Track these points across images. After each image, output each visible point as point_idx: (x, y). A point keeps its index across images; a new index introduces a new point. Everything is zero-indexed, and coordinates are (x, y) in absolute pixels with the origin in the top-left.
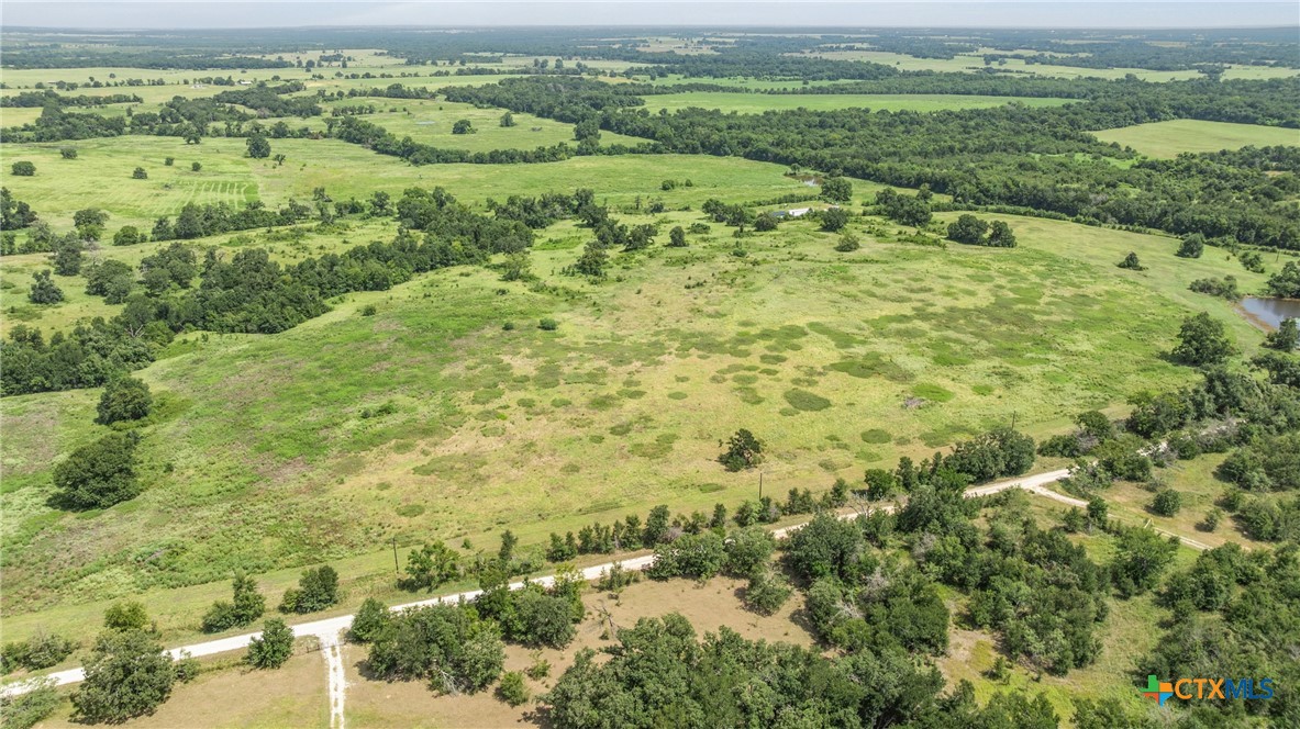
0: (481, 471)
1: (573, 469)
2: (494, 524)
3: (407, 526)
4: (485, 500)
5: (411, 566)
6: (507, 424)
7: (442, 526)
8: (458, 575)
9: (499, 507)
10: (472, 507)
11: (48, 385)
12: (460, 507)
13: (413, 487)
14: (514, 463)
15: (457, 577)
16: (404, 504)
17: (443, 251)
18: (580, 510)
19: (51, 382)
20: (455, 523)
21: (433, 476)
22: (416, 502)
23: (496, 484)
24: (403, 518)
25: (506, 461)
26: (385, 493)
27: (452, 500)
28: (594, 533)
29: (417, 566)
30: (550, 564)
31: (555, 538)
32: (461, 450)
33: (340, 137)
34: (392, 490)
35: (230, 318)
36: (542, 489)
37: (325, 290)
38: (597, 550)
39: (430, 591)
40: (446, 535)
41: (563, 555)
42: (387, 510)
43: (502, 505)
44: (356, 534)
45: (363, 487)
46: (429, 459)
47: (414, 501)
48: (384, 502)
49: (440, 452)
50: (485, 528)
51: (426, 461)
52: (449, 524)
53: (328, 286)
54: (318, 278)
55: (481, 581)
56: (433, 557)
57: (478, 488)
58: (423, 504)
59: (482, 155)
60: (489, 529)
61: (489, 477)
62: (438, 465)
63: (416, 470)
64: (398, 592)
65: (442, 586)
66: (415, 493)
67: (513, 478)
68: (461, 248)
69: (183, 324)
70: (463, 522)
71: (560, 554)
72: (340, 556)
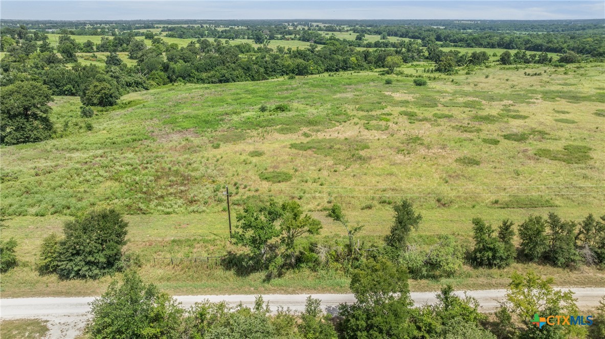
0: (362, 153)
1: (472, 162)
2: (375, 203)
3: (266, 190)
4: (364, 177)
5: (240, 231)
6: (390, 124)
7: (307, 195)
8: (317, 262)
9: (382, 186)
10: (349, 182)
11: (74, 91)
12: (333, 180)
13: (286, 157)
14: (400, 151)
15: (315, 265)
16: (271, 170)
17: (345, 61)
18: (496, 202)
19: (76, 90)
20: (325, 195)
21: (309, 152)
22: (285, 170)
23: (377, 165)
24: (264, 182)
25: (390, 148)
26: (255, 160)
27: (325, 173)
28: (548, 231)
29: (250, 233)
30: (467, 268)
31: (480, 228)
32: (342, 137)
33: (300, 40)
34: (263, 158)
35: (204, 75)
36: (436, 176)
37: (268, 72)
38: (549, 258)
39: (268, 278)
40: (311, 206)
41: (494, 257)
42: (250, 173)
43: (387, 183)
44: (204, 191)
45: (235, 153)
46: (308, 139)
47: (283, 169)
48: (250, 166)
49: (320, 136)
50: (364, 205)
51: (305, 140)
52: (317, 195)
53: (271, 70)
54: (265, 63)
55: (355, 279)
56: (277, 224)
57: (358, 166)
58: (292, 172)
59: (371, 43)
60: (369, 207)
61: (370, 158)
62: (317, 144)
63: (293, 146)
64: (220, 272)
65: (289, 275)
66: (285, 162)
67: (398, 162)
68: (356, 62)
69: (177, 77)
70: (334, 195)
71: (490, 254)
72: (171, 210)
